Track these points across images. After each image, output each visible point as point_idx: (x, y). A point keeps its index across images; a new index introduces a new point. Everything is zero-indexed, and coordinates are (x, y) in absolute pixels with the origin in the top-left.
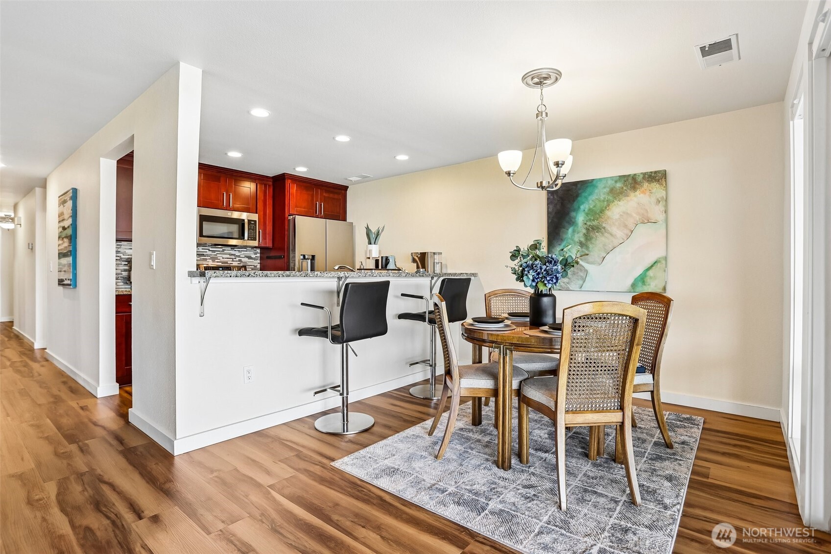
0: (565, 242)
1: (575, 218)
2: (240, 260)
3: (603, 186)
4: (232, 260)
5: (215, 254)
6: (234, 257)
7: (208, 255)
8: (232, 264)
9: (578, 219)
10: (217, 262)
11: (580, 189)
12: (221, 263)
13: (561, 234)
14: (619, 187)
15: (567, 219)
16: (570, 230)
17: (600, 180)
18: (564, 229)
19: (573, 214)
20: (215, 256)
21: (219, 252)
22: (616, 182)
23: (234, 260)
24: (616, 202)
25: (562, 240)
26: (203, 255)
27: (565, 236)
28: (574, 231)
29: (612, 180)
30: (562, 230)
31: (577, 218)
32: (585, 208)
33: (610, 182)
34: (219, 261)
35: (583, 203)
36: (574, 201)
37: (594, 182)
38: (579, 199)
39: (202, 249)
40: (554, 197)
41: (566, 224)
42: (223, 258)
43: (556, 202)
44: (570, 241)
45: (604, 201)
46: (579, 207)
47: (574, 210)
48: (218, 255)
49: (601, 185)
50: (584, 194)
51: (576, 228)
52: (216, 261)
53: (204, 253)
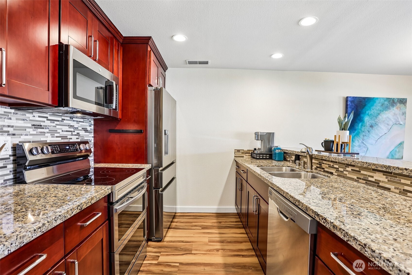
0: (357, 131)
1: (363, 118)
2: (78, 134)
3: (379, 102)
4: (70, 133)
5: (54, 125)
6: (72, 130)
7: (46, 127)
8: (71, 139)
9: (365, 119)
10: (57, 137)
11: (366, 102)
12: (60, 139)
13: (355, 126)
14: (386, 104)
15: (359, 118)
16: (360, 124)
17: (377, 98)
18: (356, 124)
19: (362, 115)
20: (54, 129)
21: (58, 123)
22: (385, 101)
23: (74, 133)
24: (384, 112)
25: (355, 130)
26: (40, 127)
27: (357, 128)
28: (362, 125)
29: (383, 99)
30: (355, 124)
31: (364, 118)
32: (369, 113)
33: (382, 101)
34: (58, 135)
35: (368, 110)
36: (363, 108)
37: (375, 99)
38: (366, 107)
39: (39, 117)
40: (352, 104)
41: (357, 121)
42: (62, 131)
43: (353, 107)
44: (359, 130)
45: (378, 110)
46: (366, 112)
47: (363, 113)
48: (58, 127)
49: (377, 101)
50: (369, 105)
51: (363, 124)
52: (56, 135)
53: (42, 124)
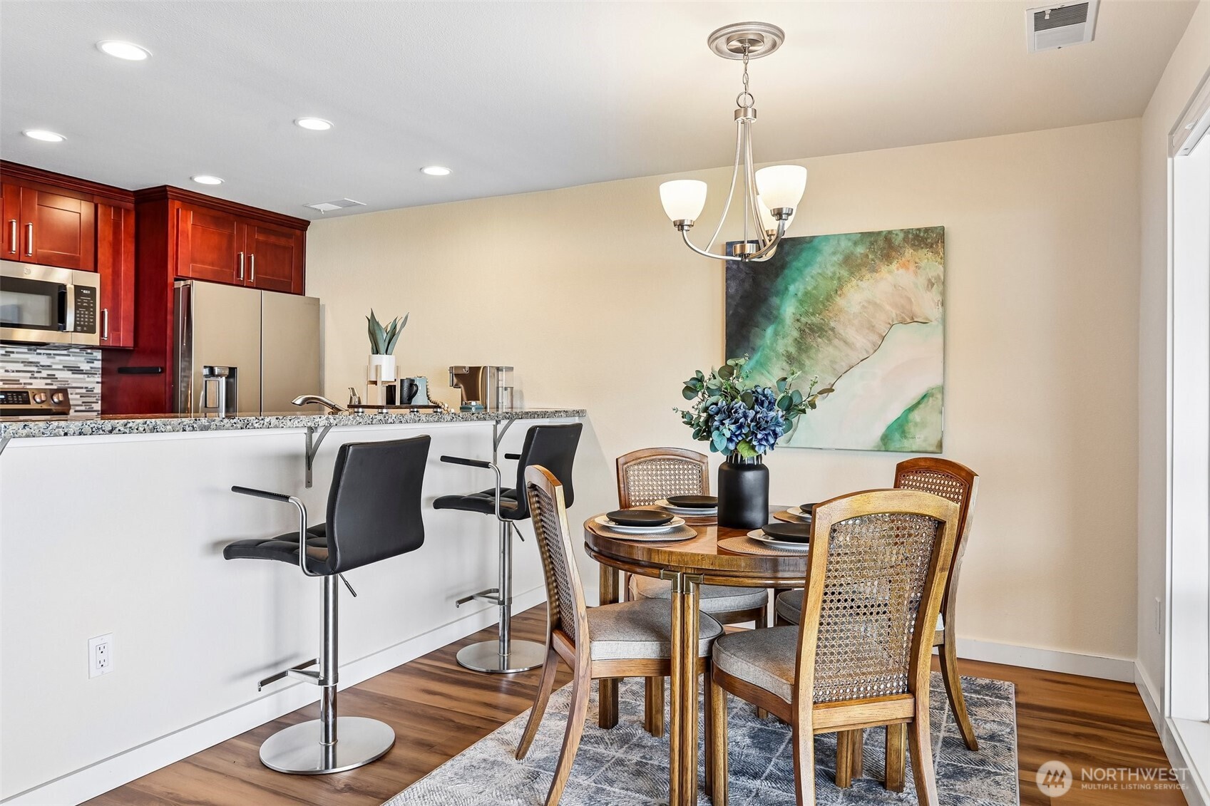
0: (759, 354)
1: (778, 308)
2: (51, 377)
3: (832, 250)
9: (785, 311)
11: (788, 254)
13: (751, 338)
14: (861, 254)
15: (764, 309)
16: (770, 331)
17: (827, 238)
18: (757, 329)
19: (775, 301)
22: (855, 244)
23: (38, 375)
24: (854, 282)
25: (754, 350)
27: (759, 342)
28: (776, 334)
29: (849, 240)
30: (753, 331)
31: (783, 308)
32: (798, 290)
33: (844, 244)
35: (794, 280)
36: (777, 276)
37: (816, 242)
38: (786, 271)
40: (738, 267)
41: (761, 319)
42: (6, 371)
43: (743, 276)
44: (767, 351)
45: (832, 278)
46: (787, 289)
47: (777, 294)
49: (827, 249)
50: (796, 264)
51: (780, 328)
